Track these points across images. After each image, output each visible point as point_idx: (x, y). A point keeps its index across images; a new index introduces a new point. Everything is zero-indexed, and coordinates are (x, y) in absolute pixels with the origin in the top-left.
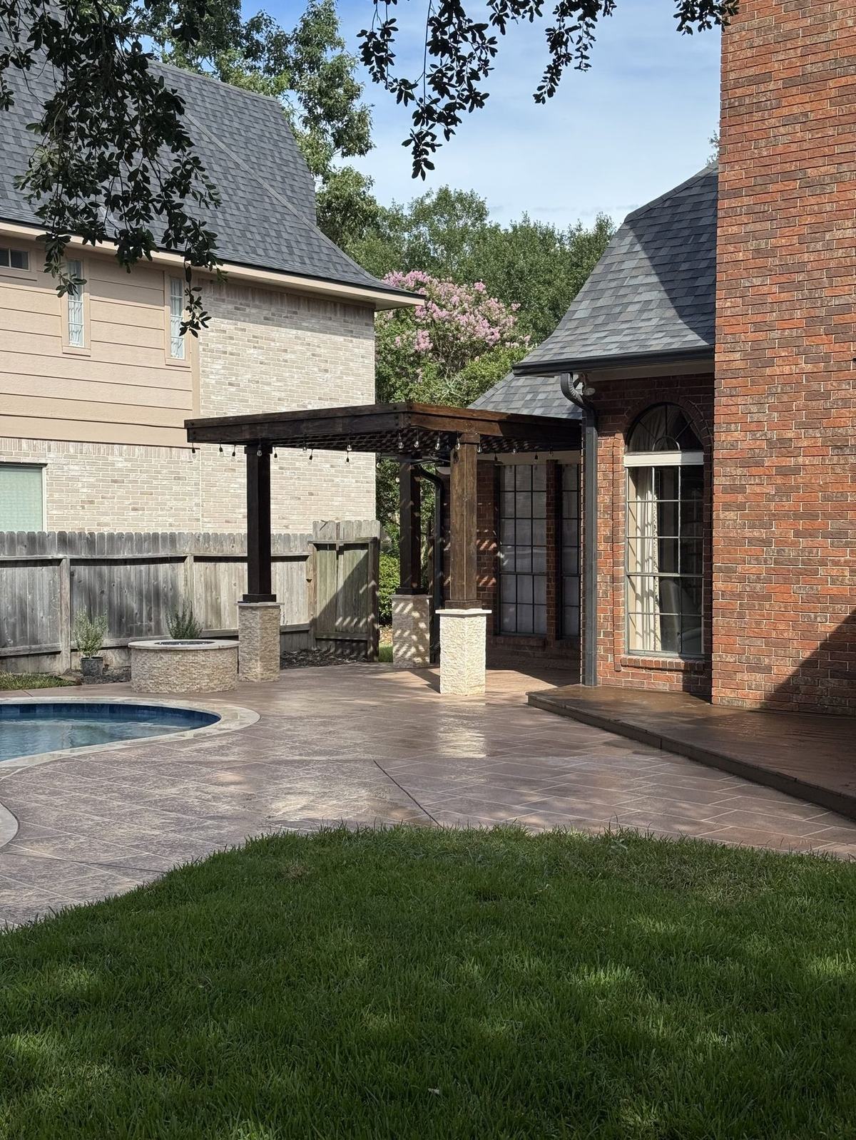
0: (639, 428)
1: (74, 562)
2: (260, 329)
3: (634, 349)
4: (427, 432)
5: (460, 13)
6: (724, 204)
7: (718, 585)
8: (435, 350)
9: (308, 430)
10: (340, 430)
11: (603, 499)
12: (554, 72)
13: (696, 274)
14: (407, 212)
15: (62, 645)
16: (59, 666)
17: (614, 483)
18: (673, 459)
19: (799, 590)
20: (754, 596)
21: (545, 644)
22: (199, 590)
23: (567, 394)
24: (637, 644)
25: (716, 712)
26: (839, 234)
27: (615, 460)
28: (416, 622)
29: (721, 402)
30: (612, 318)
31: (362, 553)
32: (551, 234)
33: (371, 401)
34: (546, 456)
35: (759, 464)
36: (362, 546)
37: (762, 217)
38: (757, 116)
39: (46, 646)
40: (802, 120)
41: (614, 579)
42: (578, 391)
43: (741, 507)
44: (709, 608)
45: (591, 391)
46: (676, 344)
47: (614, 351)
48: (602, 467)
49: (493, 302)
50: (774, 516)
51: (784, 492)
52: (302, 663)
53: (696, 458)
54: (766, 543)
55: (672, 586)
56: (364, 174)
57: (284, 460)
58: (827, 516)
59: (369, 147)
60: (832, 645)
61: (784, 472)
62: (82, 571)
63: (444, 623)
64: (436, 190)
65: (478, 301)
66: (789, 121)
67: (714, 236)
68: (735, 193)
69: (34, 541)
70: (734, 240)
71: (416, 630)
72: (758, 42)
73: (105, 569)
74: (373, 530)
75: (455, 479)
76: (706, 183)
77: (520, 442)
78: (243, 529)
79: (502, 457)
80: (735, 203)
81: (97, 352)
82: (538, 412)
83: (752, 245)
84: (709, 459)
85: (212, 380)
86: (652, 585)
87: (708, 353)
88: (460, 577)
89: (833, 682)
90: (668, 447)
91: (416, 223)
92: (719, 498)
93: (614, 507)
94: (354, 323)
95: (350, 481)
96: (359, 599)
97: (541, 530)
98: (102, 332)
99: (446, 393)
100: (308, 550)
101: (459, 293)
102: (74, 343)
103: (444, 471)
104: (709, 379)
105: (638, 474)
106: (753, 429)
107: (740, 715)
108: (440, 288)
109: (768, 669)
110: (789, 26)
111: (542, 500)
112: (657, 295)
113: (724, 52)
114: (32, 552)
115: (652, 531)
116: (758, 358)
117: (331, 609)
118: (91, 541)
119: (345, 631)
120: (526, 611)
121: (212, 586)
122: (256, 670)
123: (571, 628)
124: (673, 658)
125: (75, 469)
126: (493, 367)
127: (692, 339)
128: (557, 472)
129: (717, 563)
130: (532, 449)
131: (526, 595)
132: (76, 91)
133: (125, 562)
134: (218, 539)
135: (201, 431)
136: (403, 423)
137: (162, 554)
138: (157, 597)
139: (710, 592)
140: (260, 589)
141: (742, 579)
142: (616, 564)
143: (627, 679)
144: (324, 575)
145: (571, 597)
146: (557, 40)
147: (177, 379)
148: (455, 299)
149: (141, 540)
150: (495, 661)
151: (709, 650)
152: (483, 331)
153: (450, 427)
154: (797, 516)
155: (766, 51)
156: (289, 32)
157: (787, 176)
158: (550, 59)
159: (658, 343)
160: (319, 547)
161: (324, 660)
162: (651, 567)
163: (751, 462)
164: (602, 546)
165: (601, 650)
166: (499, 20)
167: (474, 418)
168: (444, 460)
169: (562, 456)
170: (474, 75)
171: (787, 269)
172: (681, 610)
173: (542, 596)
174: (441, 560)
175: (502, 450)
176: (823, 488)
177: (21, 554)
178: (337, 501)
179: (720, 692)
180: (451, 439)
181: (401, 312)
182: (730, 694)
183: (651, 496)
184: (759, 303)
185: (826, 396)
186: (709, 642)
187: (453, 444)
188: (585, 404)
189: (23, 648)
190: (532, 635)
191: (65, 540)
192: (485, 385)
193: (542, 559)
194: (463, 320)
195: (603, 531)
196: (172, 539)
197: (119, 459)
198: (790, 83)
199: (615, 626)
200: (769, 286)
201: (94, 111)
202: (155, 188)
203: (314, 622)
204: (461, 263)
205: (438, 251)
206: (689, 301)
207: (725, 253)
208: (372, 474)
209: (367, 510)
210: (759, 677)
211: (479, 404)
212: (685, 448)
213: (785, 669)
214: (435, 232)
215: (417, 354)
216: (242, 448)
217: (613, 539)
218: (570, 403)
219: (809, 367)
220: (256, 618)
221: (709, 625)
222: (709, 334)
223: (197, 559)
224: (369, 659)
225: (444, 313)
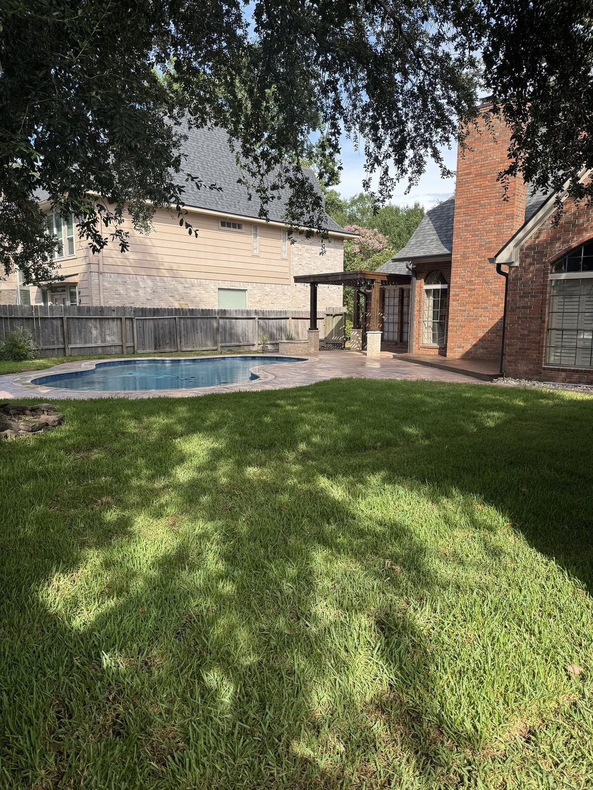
0: (429, 278)
1: (259, 319)
2: (309, 247)
3: (428, 254)
4: (365, 279)
5: (387, 175)
6: (456, 211)
7: (450, 323)
8: (361, 251)
9: (330, 279)
10: (340, 279)
11: (417, 299)
12: (409, 187)
13: (448, 230)
14: (348, 202)
15: (255, 343)
16: (255, 348)
17: (420, 294)
18: (439, 286)
19: (474, 324)
20: (461, 326)
21: (397, 344)
22: (293, 328)
23: (408, 267)
24: (425, 342)
25: (447, 359)
26: (489, 220)
27: (421, 287)
28: (358, 337)
29: (453, 269)
30: (422, 244)
31: (341, 317)
32: (399, 209)
33: (342, 271)
34: (400, 286)
35: (464, 288)
36: (341, 315)
37: (467, 215)
38: (467, 185)
39: (251, 343)
40: (480, 186)
41: (419, 322)
42: (410, 267)
43: (458, 300)
44: (447, 330)
45: (414, 267)
46: (441, 252)
47: (422, 254)
48: (417, 289)
49: (380, 235)
50: (467, 303)
51: (470, 296)
52: (323, 350)
53: (445, 286)
54: (465, 311)
55: (436, 324)
56: (338, 192)
57: (321, 288)
58: (482, 303)
59: (339, 182)
60: (482, 340)
61: (470, 290)
62: (261, 321)
63: (368, 336)
64: (358, 194)
65: (375, 235)
66: (476, 186)
67: (453, 220)
68: (460, 208)
69: (248, 312)
70: (459, 222)
71: (358, 340)
72: (468, 163)
73: (267, 321)
74: (344, 310)
75: (373, 293)
76: (452, 201)
77: (392, 282)
78: (309, 310)
79: (385, 287)
80: (459, 210)
81: (262, 255)
82: (397, 273)
83: (464, 223)
84: (449, 287)
85: (294, 263)
86: (431, 324)
87: (450, 255)
88: (374, 322)
89: (481, 350)
90: (438, 283)
91: (351, 205)
92: (451, 298)
93: (420, 301)
94: (338, 244)
95: (335, 295)
96: (339, 331)
97: (397, 310)
98: (263, 249)
99: (365, 266)
100: (324, 316)
101: (369, 233)
102: (255, 252)
103: (368, 291)
104: (450, 262)
105: (427, 291)
106: (462, 278)
107: (454, 360)
108: (363, 230)
109: (463, 347)
110: (477, 158)
111: (397, 300)
112: (436, 237)
113: (458, 165)
114: (248, 315)
115: (431, 308)
116: (464, 257)
117: (331, 334)
118: (263, 313)
119: (335, 341)
120: (391, 334)
121: (296, 327)
122: (312, 350)
123: (405, 339)
124: (436, 345)
125: (256, 291)
126: (381, 258)
127: (446, 251)
128: (402, 291)
129: (450, 317)
130: (395, 284)
131: (391, 329)
132: (297, 195)
133: (272, 319)
134: (298, 312)
135: (298, 279)
136: (359, 276)
137: (283, 317)
138: (281, 329)
139: (447, 326)
140: (314, 326)
141: (457, 321)
142: (420, 318)
143: (422, 351)
144: (329, 324)
145: (405, 330)
146: (410, 180)
147: (286, 263)
148: (368, 234)
149: (277, 312)
150: (383, 349)
151: (446, 342)
152: (377, 245)
153: (372, 277)
154: (474, 303)
155: (470, 166)
156: (314, 144)
157: (475, 203)
158: (408, 184)
159: (435, 252)
160: (328, 315)
161: (329, 349)
162: (431, 319)
163: (462, 287)
164: (416, 313)
165: (414, 343)
166: (398, 179)
167: (379, 275)
168: (370, 287)
169: (404, 286)
170: (390, 190)
171: (474, 231)
172: (439, 331)
173: (396, 330)
174: (366, 319)
175: (386, 285)
176: (482, 295)
177: (245, 316)
178: (331, 302)
179: (449, 354)
180: (373, 281)
181: (349, 239)
182: (452, 355)
183: (431, 298)
184: (466, 240)
185: (484, 268)
186: (447, 340)
187: (373, 283)
188: (413, 270)
189: (245, 343)
190: (393, 341)
191: (256, 312)
192: (378, 264)
193: (396, 318)
194: (370, 241)
195: (416, 308)
196: (286, 312)
197: (267, 288)
198: (477, 175)
199: (419, 336)
200: (469, 235)
201: (300, 200)
202: (315, 220)
203: (326, 338)
204: (368, 220)
205: (359, 216)
206: (445, 239)
207: (456, 225)
208: (342, 293)
209: (340, 303)
210: (461, 349)
211: (378, 270)
212: (442, 283)
213: (468, 347)
214: (358, 209)
215: (355, 254)
216: (309, 284)
217: (419, 311)
218: (407, 270)
219: (479, 259)
220: (313, 335)
221: (447, 335)
222: (451, 249)
223: (293, 318)
224: (342, 349)
225: (364, 239)
